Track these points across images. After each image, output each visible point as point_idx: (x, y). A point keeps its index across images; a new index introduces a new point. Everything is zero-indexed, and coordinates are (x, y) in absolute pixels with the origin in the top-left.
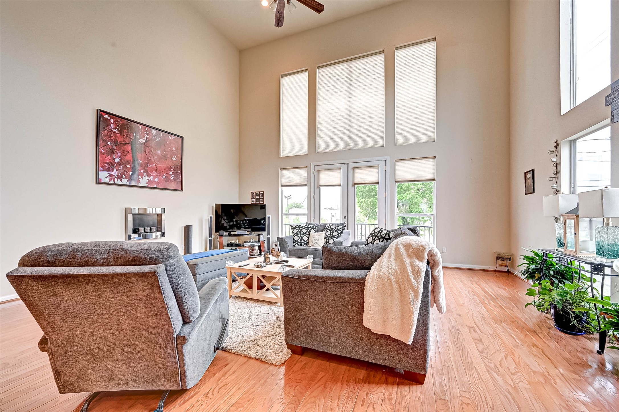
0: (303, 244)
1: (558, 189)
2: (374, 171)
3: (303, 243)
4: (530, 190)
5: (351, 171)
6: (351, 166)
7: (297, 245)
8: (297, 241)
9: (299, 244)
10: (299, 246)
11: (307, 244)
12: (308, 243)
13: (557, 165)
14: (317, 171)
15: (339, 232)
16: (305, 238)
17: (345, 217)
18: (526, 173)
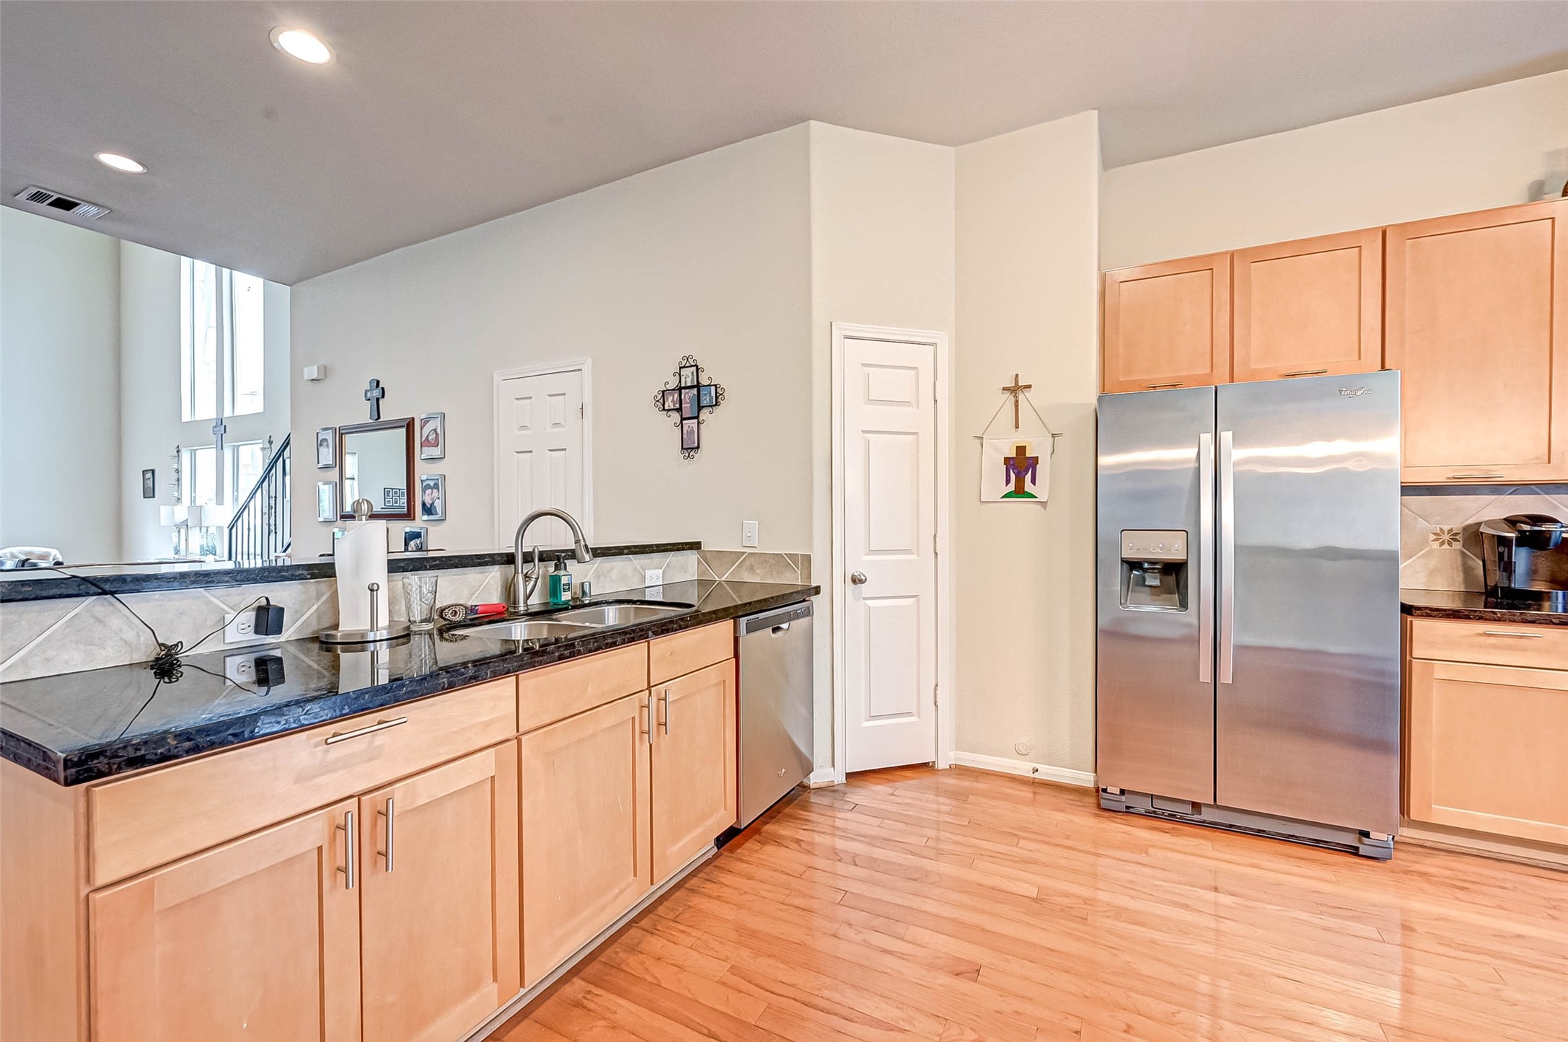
1: (180, 497)
4: (149, 493)
13: (178, 471)
18: (143, 471)
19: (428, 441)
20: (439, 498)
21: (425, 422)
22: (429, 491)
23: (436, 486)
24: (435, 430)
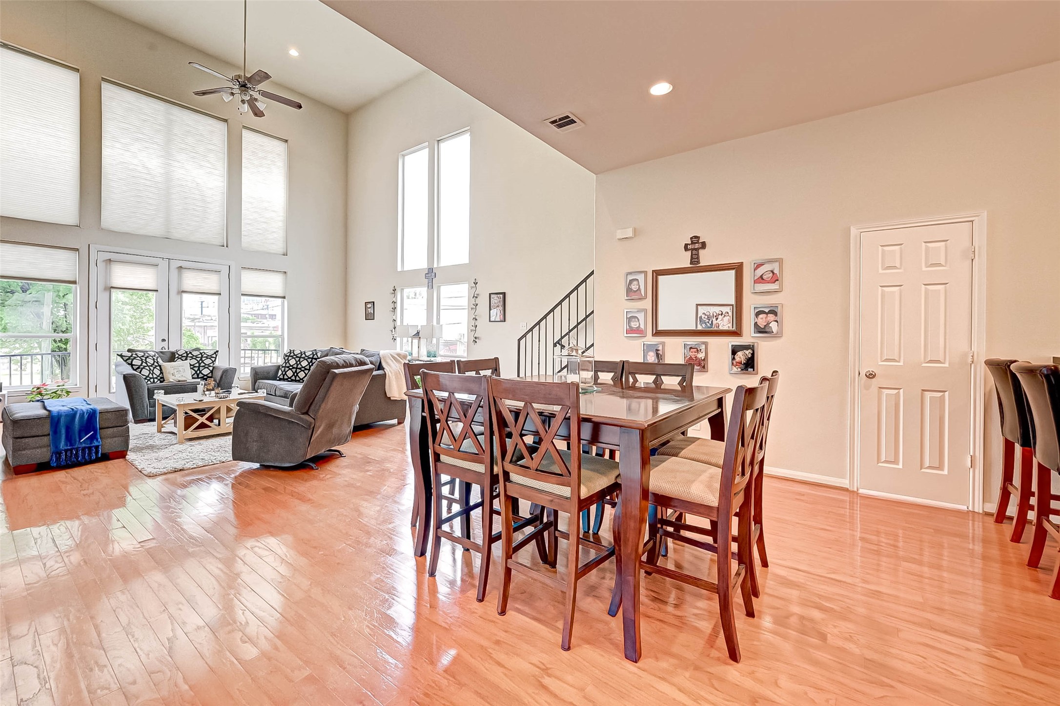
0: (156, 380)
1: (395, 319)
2: (214, 277)
3: (156, 378)
4: (370, 316)
5: (174, 273)
6: (175, 264)
7: (149, 382)
8: (148, 376)
9: (152, 380)
10: (151, 383)
11: (162, 380)
12: (163, 378)
13: (394, 302)
14: (104, 261)
15: (213, 359)
16: (157, 372)
17: (164, 340)
18: (366, 303)
19: (763, 279)
20: (776, 321)
21: (759, 266)
22: (761, 316)
23: (774, 312)
24: (772, 272)
